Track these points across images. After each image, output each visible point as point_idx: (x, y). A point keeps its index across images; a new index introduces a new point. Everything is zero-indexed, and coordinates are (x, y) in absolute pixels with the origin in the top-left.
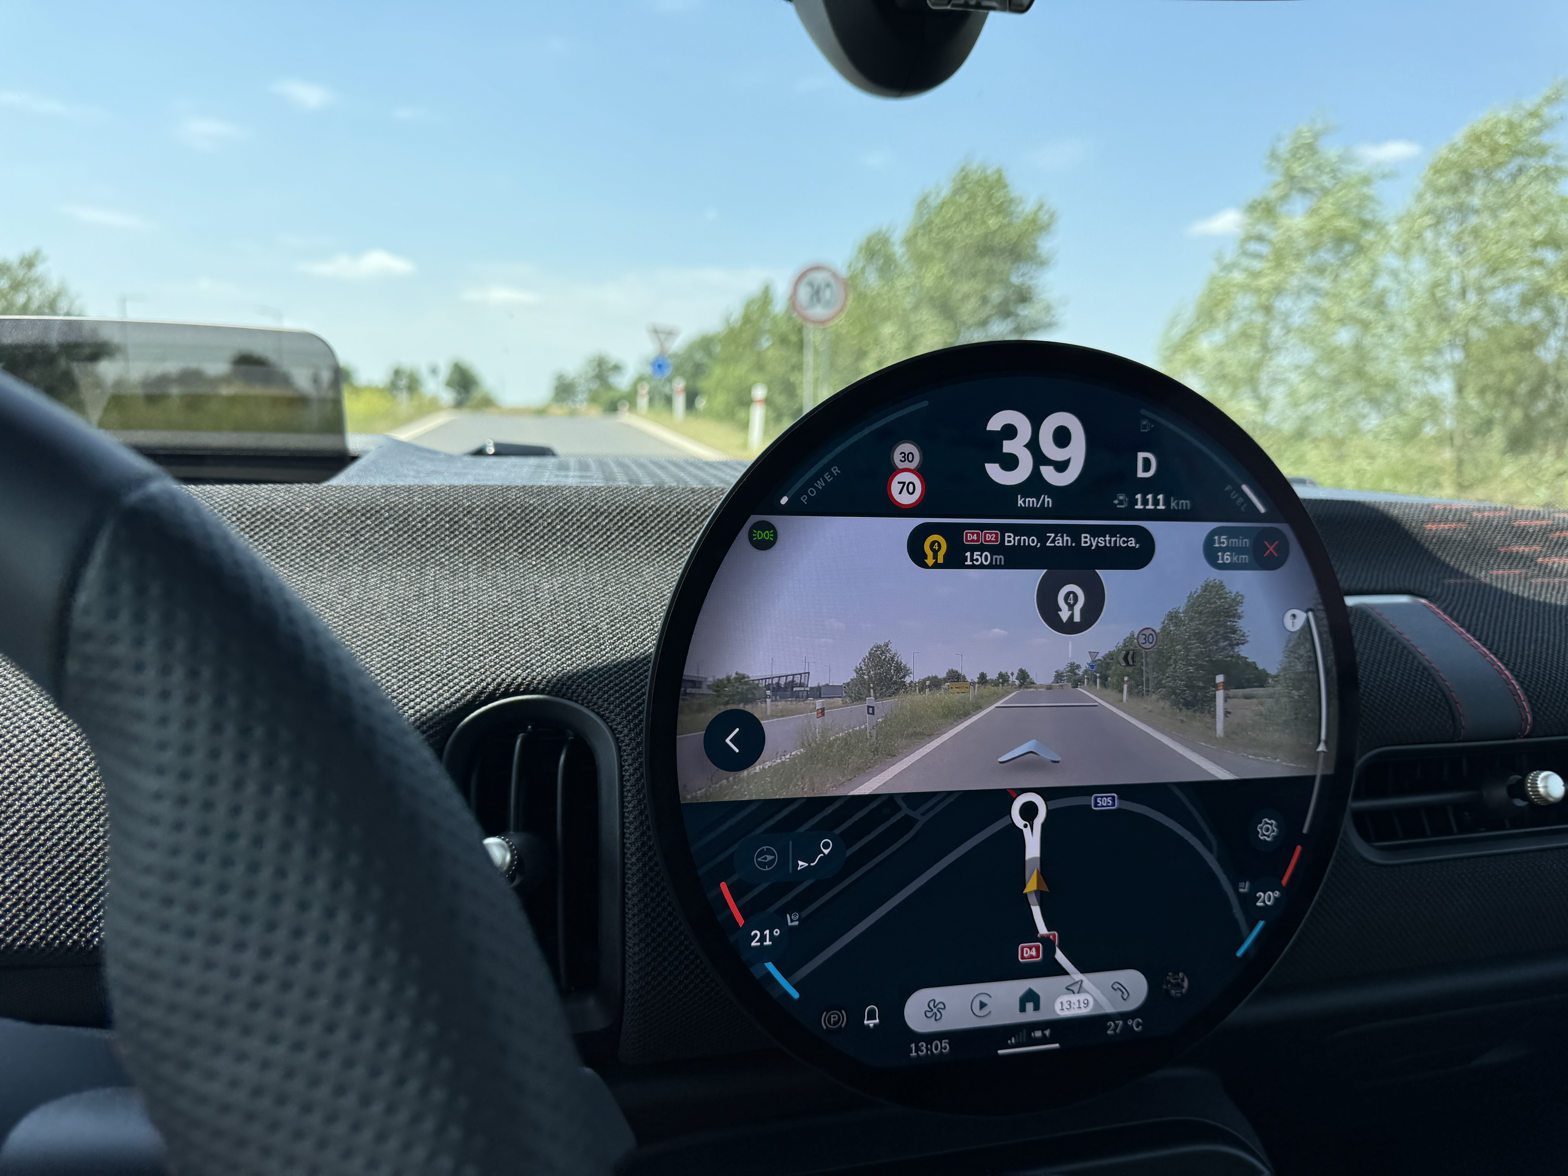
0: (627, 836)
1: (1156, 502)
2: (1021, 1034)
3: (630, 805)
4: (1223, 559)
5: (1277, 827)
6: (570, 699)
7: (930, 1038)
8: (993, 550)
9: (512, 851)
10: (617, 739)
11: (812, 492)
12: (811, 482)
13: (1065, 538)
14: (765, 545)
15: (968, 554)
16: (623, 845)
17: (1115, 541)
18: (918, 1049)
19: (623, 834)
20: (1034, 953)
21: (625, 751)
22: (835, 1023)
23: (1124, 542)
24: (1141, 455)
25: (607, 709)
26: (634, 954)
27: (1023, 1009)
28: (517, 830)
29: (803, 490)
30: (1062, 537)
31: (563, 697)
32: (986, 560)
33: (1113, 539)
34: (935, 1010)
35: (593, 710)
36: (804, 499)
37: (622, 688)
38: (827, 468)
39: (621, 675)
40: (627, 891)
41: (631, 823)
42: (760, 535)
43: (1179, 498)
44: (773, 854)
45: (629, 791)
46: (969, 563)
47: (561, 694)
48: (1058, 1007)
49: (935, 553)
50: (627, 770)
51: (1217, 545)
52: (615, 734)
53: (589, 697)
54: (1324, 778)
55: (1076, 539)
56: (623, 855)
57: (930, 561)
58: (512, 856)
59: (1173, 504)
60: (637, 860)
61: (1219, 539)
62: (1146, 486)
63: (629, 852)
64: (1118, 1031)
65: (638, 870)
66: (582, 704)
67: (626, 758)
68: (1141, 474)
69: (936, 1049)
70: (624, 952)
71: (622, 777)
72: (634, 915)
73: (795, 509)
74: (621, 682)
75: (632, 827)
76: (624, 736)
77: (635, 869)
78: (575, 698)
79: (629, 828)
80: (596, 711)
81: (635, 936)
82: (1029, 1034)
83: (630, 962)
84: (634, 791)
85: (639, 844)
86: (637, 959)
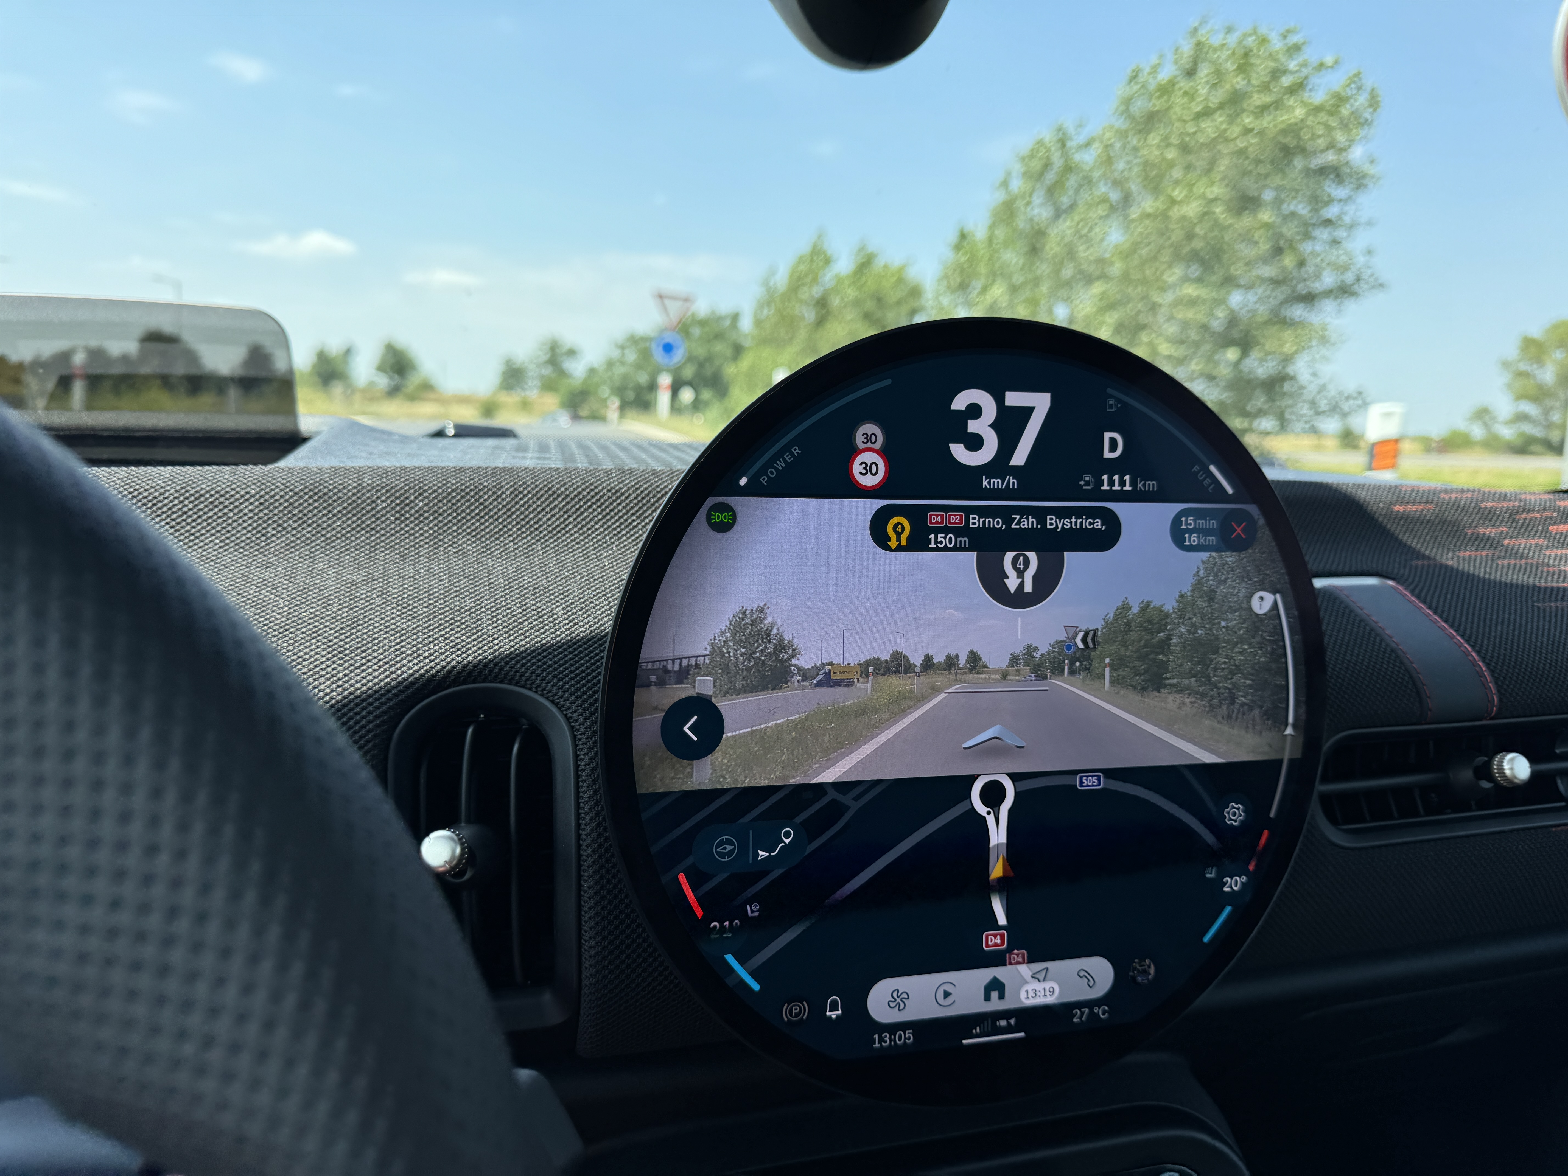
0: (583, 827)
1: (1122, 483)
2: (985, 1023)
3: (586, 796)
4: (1190, 541)
5: (1244, 811)
6: (524, 687)
7: (893, 1028)
8: (958, 532)
9: (462, 844)
10: (573, 727)
11: (772, 473)
12: (771, 463)
13: (1031, 520)
14: (724, 528)
15: (932, 536)
16: (579, 836)
17: (1081, 523)
18: (881, 1040)
19: (578, 825)
20: (999, 941)
21: (580, 739)
22: (797, 1015)
23: (1090, 524)
24: (1108, 435)
25: (562, 697)
26: (591, 947)
27: (987, 998)
28: (469, 821)
29: (763, 471)
30: (1028, 519)
31: (516, 684)
32: (950, 543)
33: (1079, 521)
34: (898, 1000)
35: (547, 698)
36: (764, 480)
37: (577, 675)
38: (787, 448)
39: (576, 662)
40: (583, 883)
41: (587, 814)
42: (719, 517)
43: (1145, 479)
44: (732, 843)
45: (585, 781)
46: (933, 545)
47: (514, 682)
48: (1023, 995)
49: (899, 535)
50: (582, 760)
51: (1184, 527)
52: (570, 723)
53: (544, 685)
54: (1292, 761)
55: (1042, 521)
56: (579, 846)
57: (893, 544)
58: (462, 850)
59: (1140, 485)
60: (593, 851)
61: (1186, 521)
62: (1112, 467)
63: (585, 844)
64: (1083, 1019)
65: (594, 862)
66: (536, 692)
67: (581, 747)
68: (1107, 454)
69: (900, 1039)
70: (580, 946)
71: (577, 766)
72: (590, 908)
73: (755, 490)
74: (577, 669)
75: (588, 818)
76: (580, 725)
77: (590, 860)
78: (528, 686)
79: (584, 819)
80: (551, 698)
81: (591, 929)
82: (994, 1023)
83: (586, 955)
84: (590, 781)
85: (595, 835)
86: (593, 952)
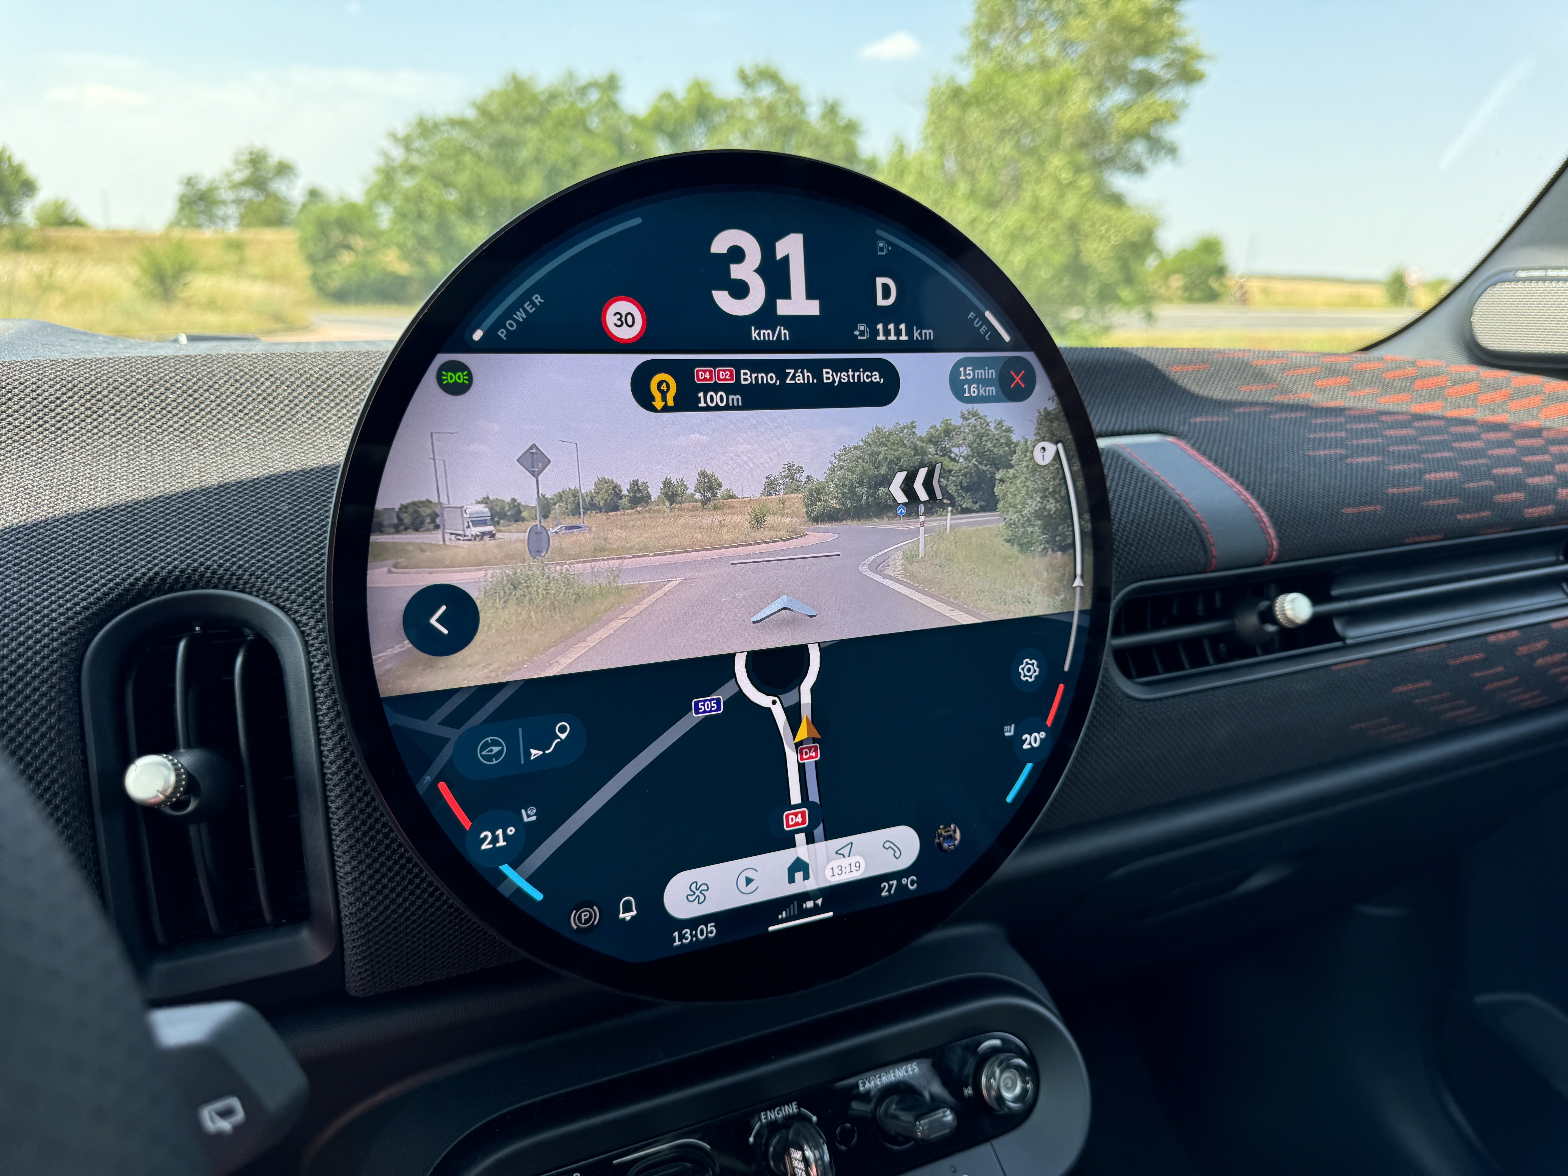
0: (324, 742)
1: (898, 332)
2: (792, 906)
3: (324, 707)
4: (969, 392)
5: (1038, 667)
6: (243, 591)
7: (694, 923)
8: (729, 389)
9: (178, 771)
10: (303, 632)
11: (511, 325)
12: (509, 313)
13: (806, 375)
14: (458, 390)
15: (701, 395)
16: (320, 753)
17: (859, 376)
18: (682, 937)
19: (319, 742)
20: (799, 819)
21: (312, 645)
22: (587, 921)
23: (868, 377)
24: (882, 281)
25: (287, 599)
26: (346, 874)
27: (792, 880)
28: (190, 745)
29: (500, 323)
30: (802, 373)
31: (233, 589)
32: (722, 401)
33: (856, 374)
34: (697, 892)
35: (271, 602)
36: (502, 334)
37: (305, 574)
38: (527, 296)
41: (327, 727)
42: (451, 378)
43: (921, 328)
44: (499, 744)
45: (322, 691)
46: (702, 404)
47: (230, 586)
48: (828, 873)
49: (664, 395)
50: (317, 667)
51: (962, 377)
52: (299, 627)
53: (266, 587)
54: (1082, 614)
55: (818, 375)
56: (322, 764)
57: (659, 404)
59: (916, 335)
60: (339, 768)
61: (965, 371)
62: (887, 315)
63: (328, 760)
64: (892, 892)
65: (340, 780)
66: (258, 596)
67: (314, 653)
68: (880, 302)
69: (702, 934)
70: (334, 873)
71: (311, 676)
72: (341, 831)
73: (490, 346)
74: (305, 567)
75: (329, 731)
76: (311, 629)
77: (336, 778)
78: (248, 590)
79: (325, 733)
80: (276, 602)
81: (344, 853)
82: (800, 906)
83: (342, 883)
84: (327, 690)
85: (338, 750)
86: (350, 879)
